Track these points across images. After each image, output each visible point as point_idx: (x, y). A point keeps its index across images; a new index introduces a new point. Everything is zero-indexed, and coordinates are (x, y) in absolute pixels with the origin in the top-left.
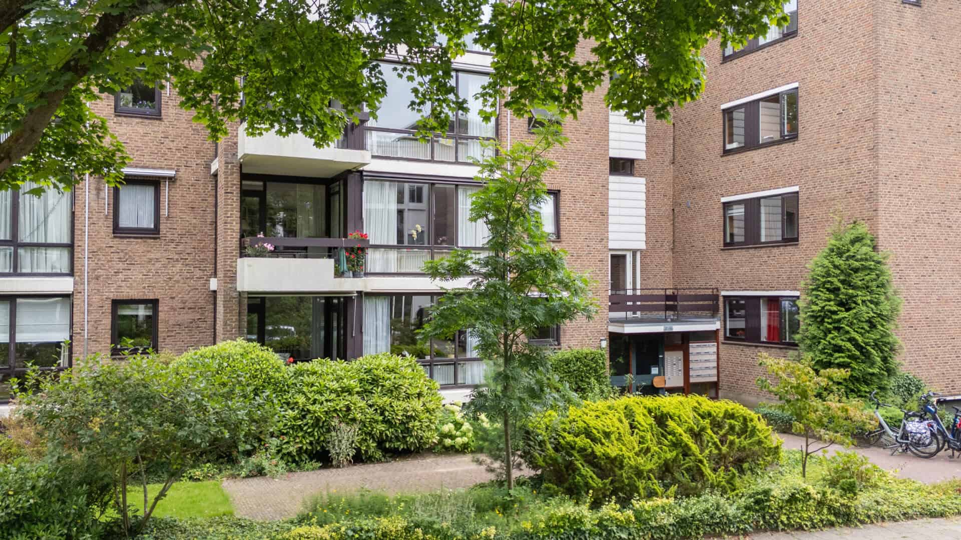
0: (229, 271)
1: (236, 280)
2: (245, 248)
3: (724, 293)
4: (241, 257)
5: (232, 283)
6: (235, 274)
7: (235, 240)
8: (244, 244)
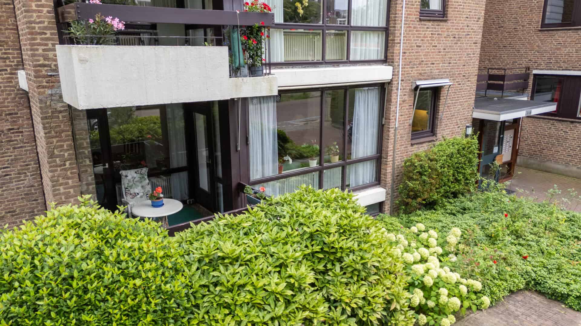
0: (44, 66)
1: (59, 82)
2: (69, 25)
3: (535, 72)
4: (62, 42)
5: (52, 87)
6: (56, 70)
7: (45, 10)
8: (63, 18)
